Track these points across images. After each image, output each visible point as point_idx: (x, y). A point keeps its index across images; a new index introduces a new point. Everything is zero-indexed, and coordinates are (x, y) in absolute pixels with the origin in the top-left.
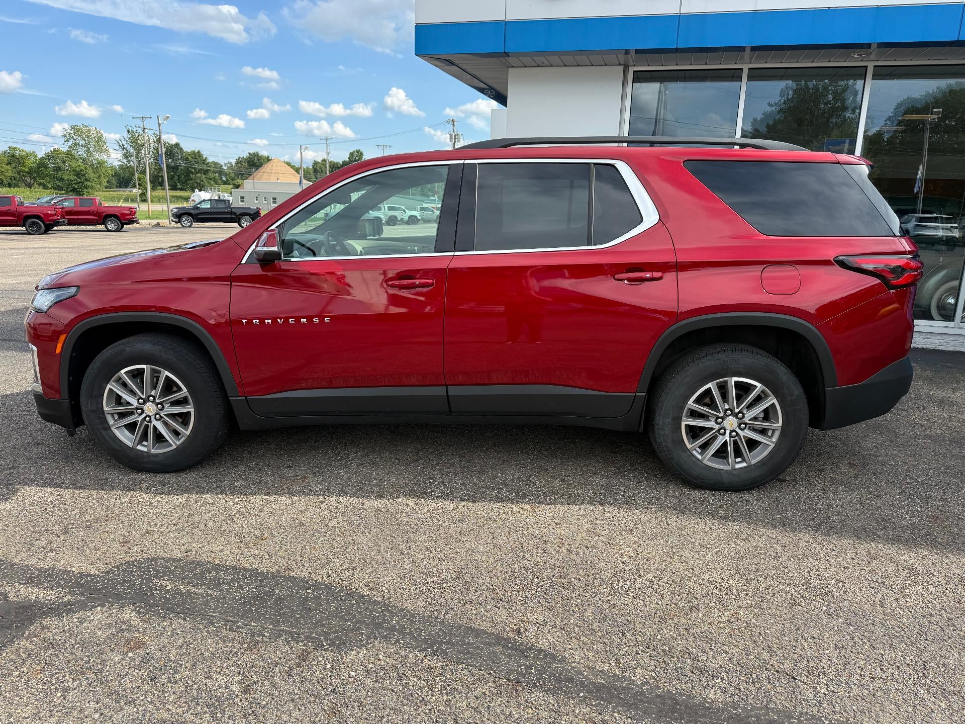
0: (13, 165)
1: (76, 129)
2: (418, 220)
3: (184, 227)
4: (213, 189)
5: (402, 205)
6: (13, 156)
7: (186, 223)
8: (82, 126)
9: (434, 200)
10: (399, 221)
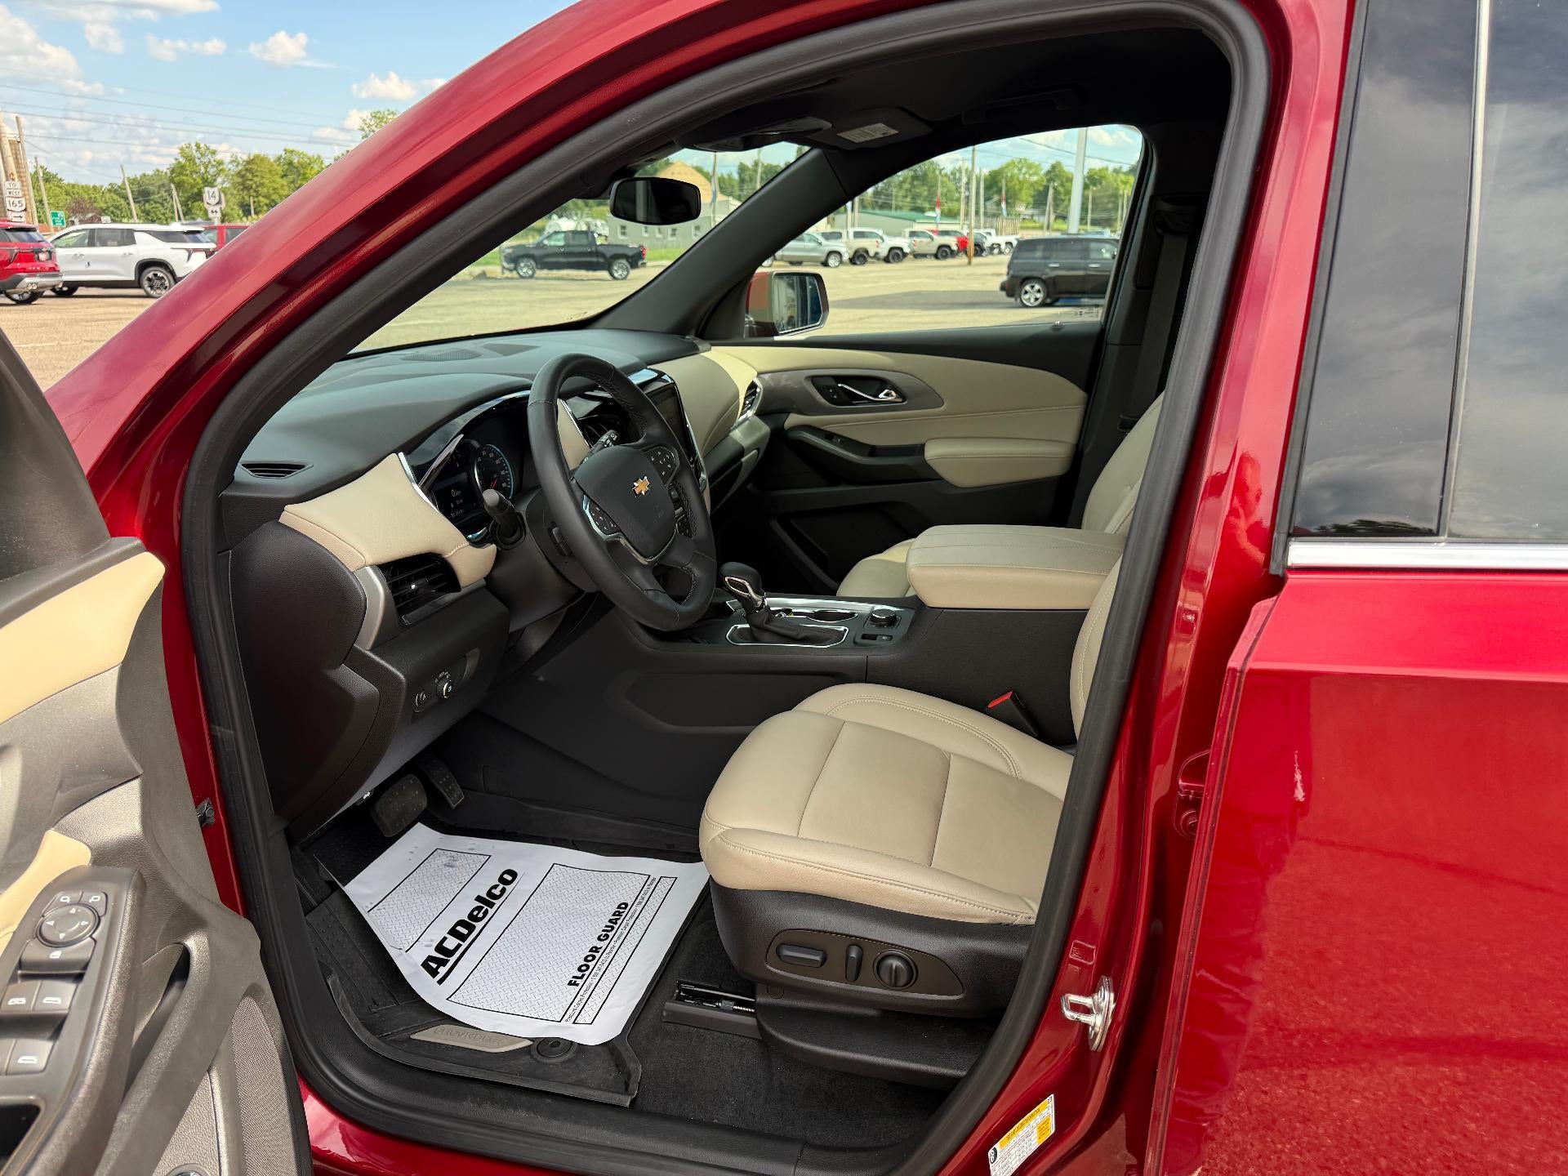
0: (291, 177)
1: (379, 118)
2: (905, 255)
3: (521, 277)
4: (579, 215)
5: (879, 228)
6: (290, 163)
7: (524, 271)
8: (386, 113)
9: (935, 218)
10: (871, 257)
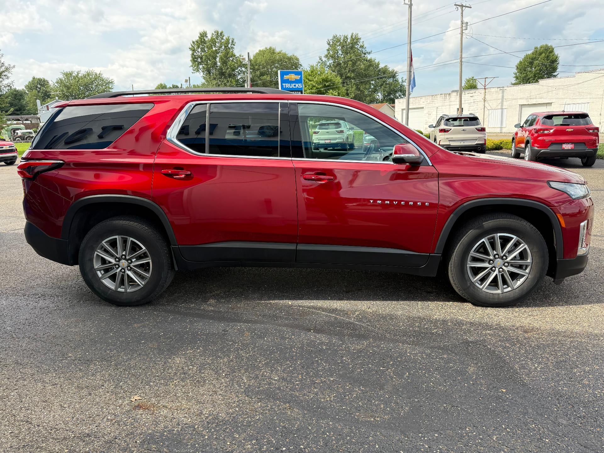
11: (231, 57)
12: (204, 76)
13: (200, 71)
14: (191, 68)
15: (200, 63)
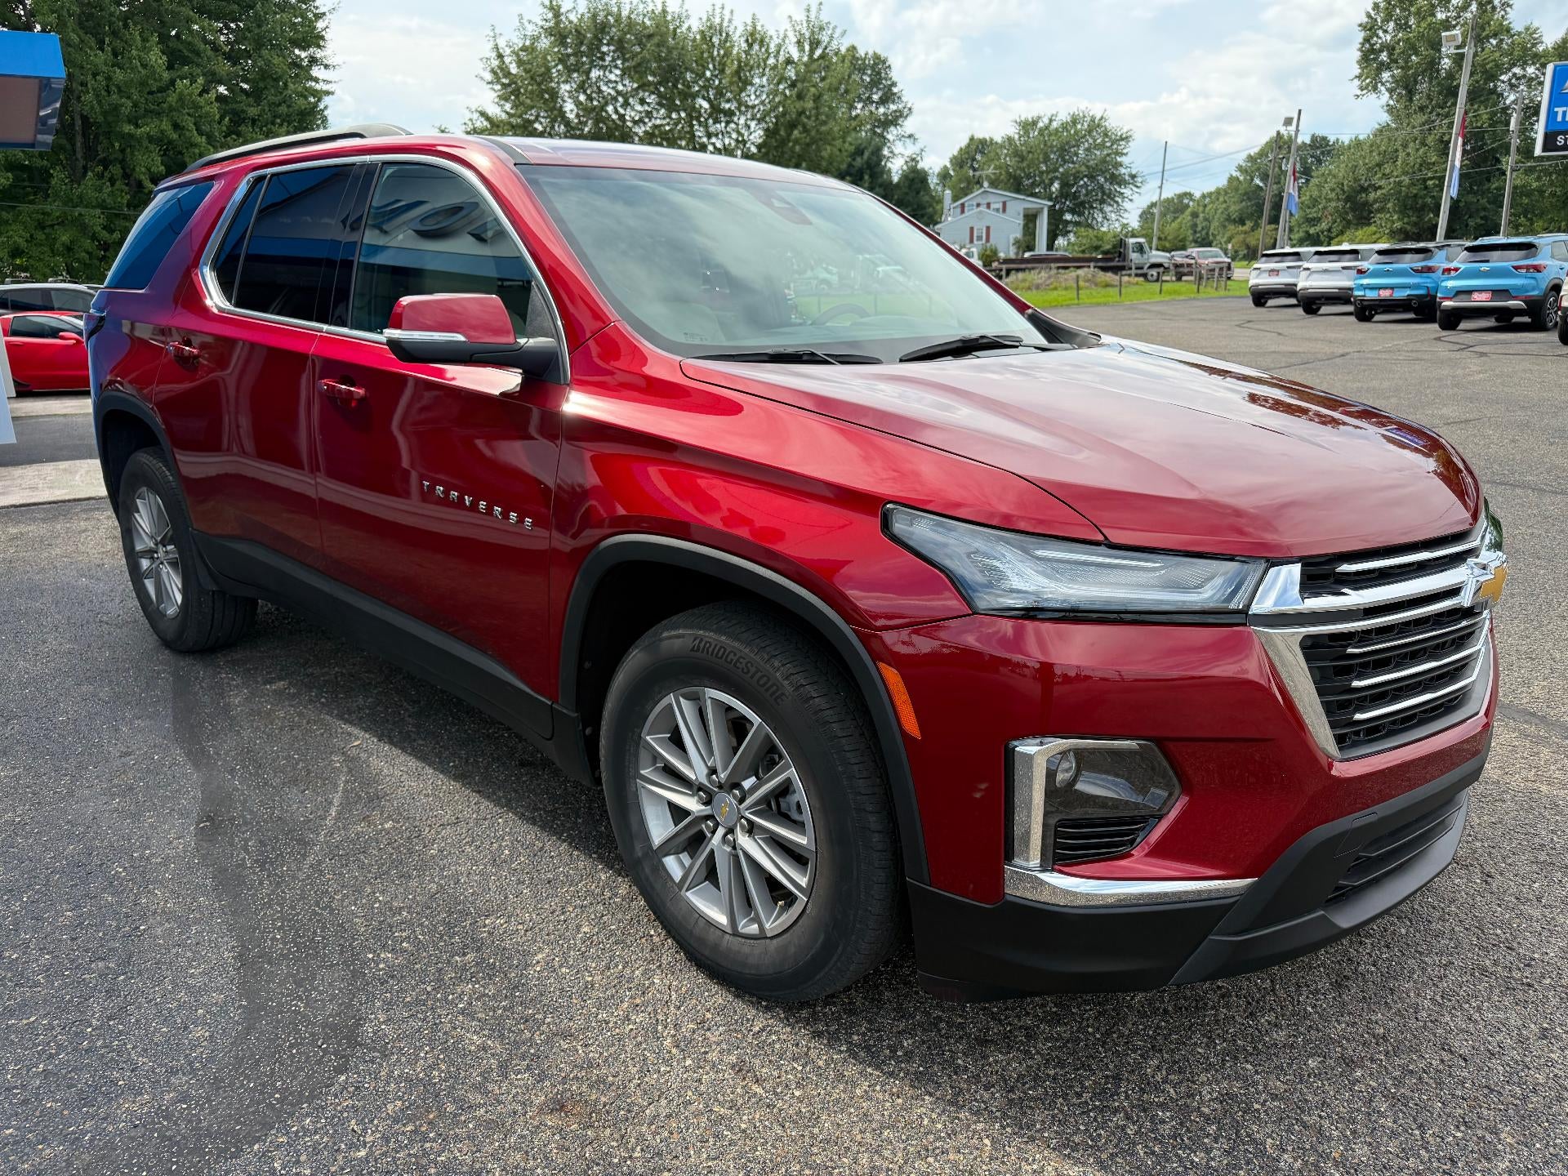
11: (1495, 35)
12: (1391, 103)
13: (1383, 88)
14: (1357, 82)
15: (1383, 66)
